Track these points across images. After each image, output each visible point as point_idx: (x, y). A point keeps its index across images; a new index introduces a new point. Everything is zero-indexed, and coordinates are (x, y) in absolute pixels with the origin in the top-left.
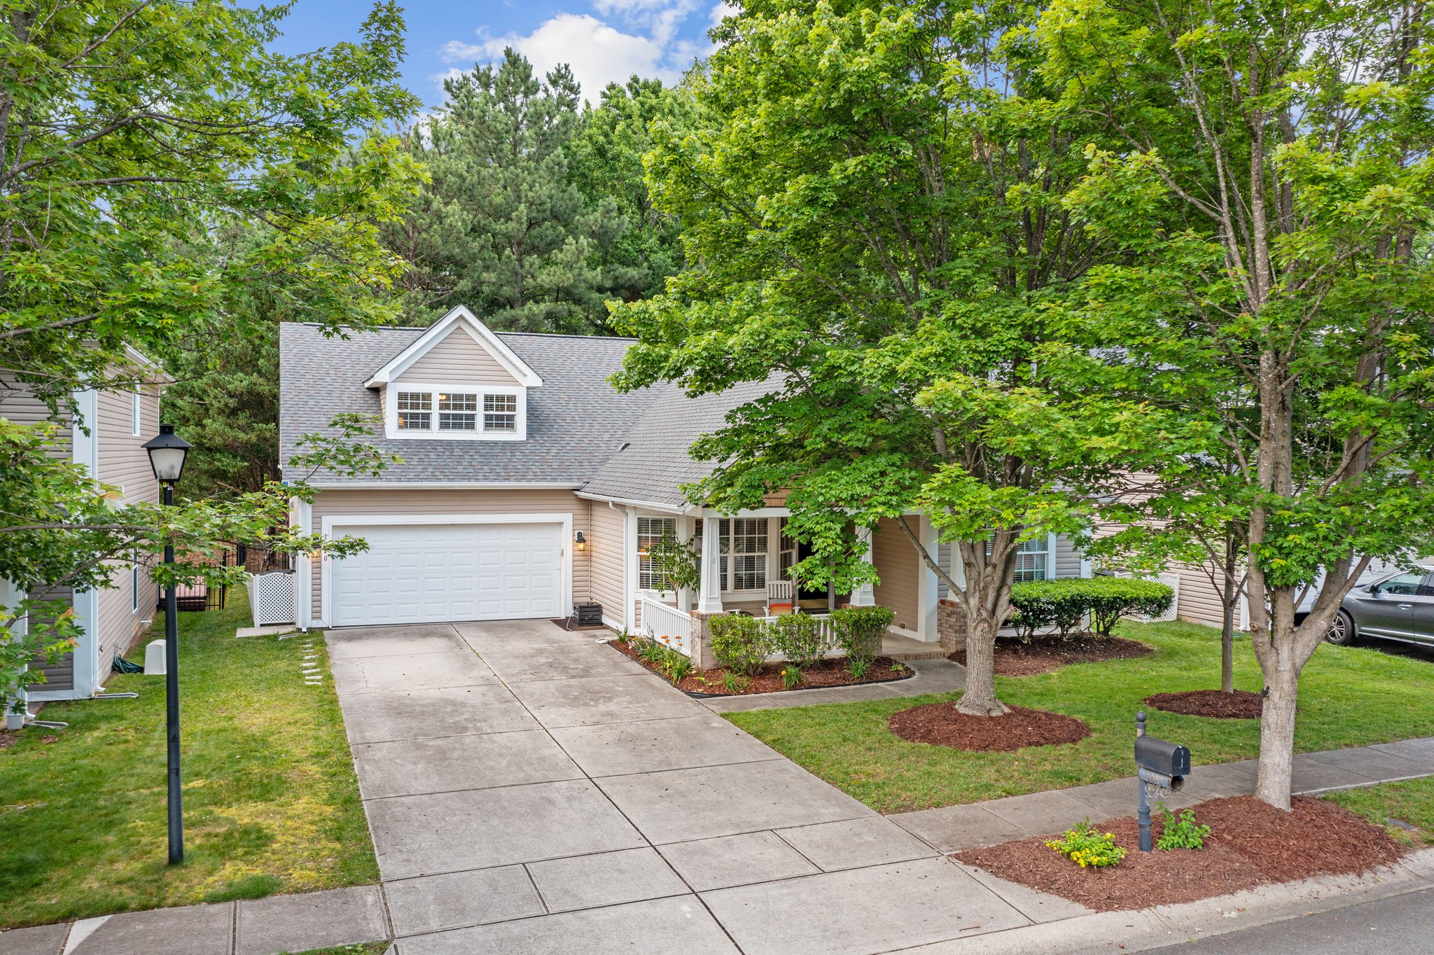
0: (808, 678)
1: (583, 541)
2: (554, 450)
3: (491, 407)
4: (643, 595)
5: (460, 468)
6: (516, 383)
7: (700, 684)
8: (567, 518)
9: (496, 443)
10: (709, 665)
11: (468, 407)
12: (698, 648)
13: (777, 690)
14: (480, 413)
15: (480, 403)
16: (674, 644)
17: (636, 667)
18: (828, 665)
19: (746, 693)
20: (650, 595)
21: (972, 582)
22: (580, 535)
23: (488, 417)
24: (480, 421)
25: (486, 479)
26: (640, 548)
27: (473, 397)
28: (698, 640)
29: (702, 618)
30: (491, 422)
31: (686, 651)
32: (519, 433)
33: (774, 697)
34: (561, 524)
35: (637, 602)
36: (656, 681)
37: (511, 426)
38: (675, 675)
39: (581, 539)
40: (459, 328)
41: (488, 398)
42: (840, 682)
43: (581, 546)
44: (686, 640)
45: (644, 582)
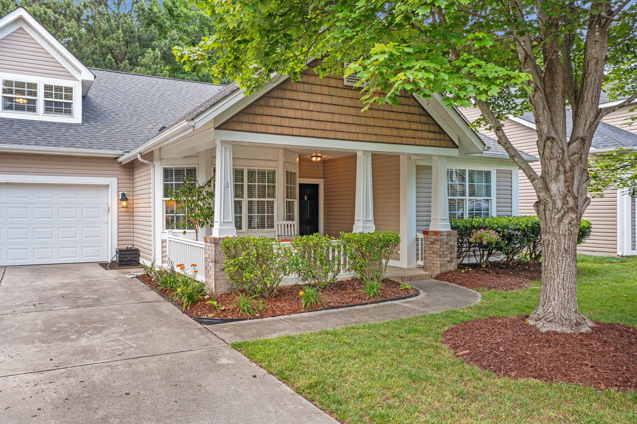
0: (326, 298)
1: (126, 199)
2: (105, 131)
3: (50, 95)
4: (168, 235)
5: (15, 137)
6: (73, 78)
7: (212, 308)
8: (113, 182)
9: (54, 123)
10: (223, 289)
11: (30, 93)
12: (212, 273)
13: (295, 312)
14: (41, 99)
15: (41, 91)
16: (189, 272)
17: (153, 295)
18: (341, 286)
19: (262, 317)
20: (174, 234)
21: (554, 163)
22: (123, 195)
23: (47, 103)
24: (40, 105)
25: (36, 144)
26: (166, 195)
27: (34, 86)
28: (212, 265)
29: (216, 242)
30: (49, 107)
31: (200, 278)
32: (77, 117)
33: (294, 320)
34: (108, 186)
35: (163, 241)
36: (167, 307)
37: (69, 112)
38: (185, 300)
39: (124, 198)
40: (21, 28)
41: (47, 87)
42: (357, 301)
43: (124, 203)
44: (201, 267)
45: (169, 224)
